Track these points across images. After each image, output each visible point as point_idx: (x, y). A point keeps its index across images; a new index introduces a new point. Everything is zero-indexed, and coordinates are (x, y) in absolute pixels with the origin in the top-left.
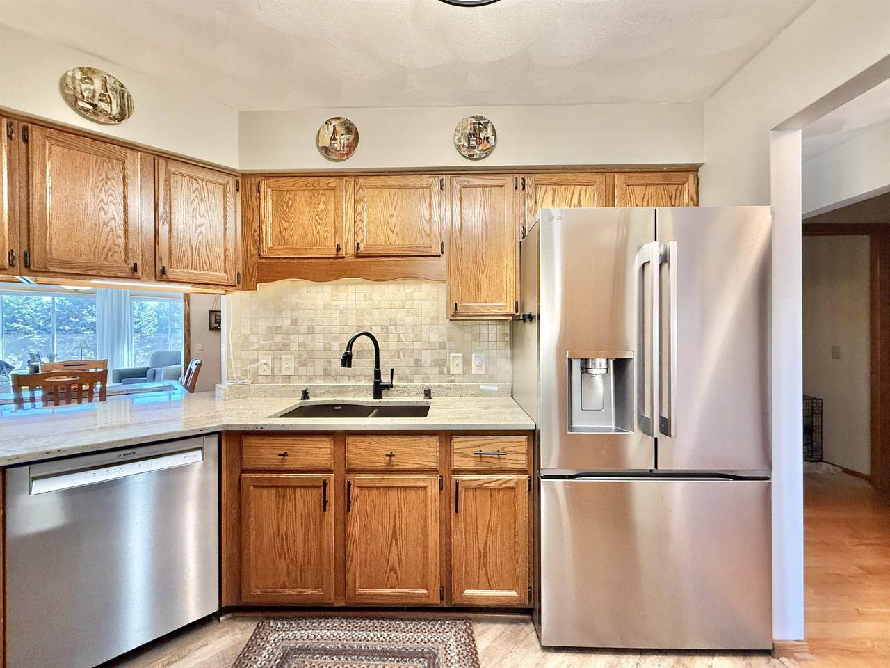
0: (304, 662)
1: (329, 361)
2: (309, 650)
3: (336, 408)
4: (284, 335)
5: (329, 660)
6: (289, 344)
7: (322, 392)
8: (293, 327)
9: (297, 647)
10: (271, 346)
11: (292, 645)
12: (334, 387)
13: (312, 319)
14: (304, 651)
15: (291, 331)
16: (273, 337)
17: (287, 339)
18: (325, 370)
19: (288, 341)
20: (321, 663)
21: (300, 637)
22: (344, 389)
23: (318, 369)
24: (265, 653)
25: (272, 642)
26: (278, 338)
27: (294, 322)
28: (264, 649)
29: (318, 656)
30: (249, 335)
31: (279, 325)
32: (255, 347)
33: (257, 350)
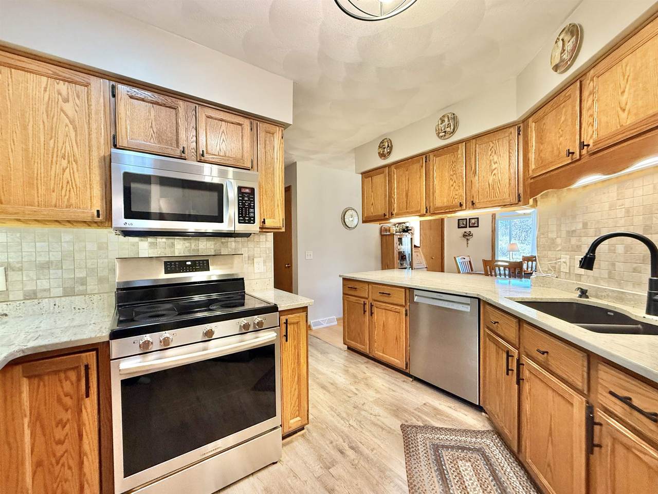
0: (478, 460)
1: (613, 265)
2: (489, 461)
3: (609, 313)
4: (578, 238)
5: (488, 475)
6: (580, 246)
7: (603, 294)
8: (584, 230)
9: (487, 454)
10: (569, 247)
11: (487, 451)
12: (613, 291)
13: (598, 222)
14: (487, 459)
15: (582, 234)
16: (570, 239)
17: (579, 241)
18: (610, 273)
19: (580, 243)
20: (483, 470)
21: (495, 454)
22: (624, 296)
23: (603, 271)
24: (474, 440)
25: (483, 441)
26: (574, 241)
27: (585, 225)
28: (476, 438)
29: (487, 467)
30: (556, 238)
31: (574, 229)
32: (559, 248)
33: (560, 250)
